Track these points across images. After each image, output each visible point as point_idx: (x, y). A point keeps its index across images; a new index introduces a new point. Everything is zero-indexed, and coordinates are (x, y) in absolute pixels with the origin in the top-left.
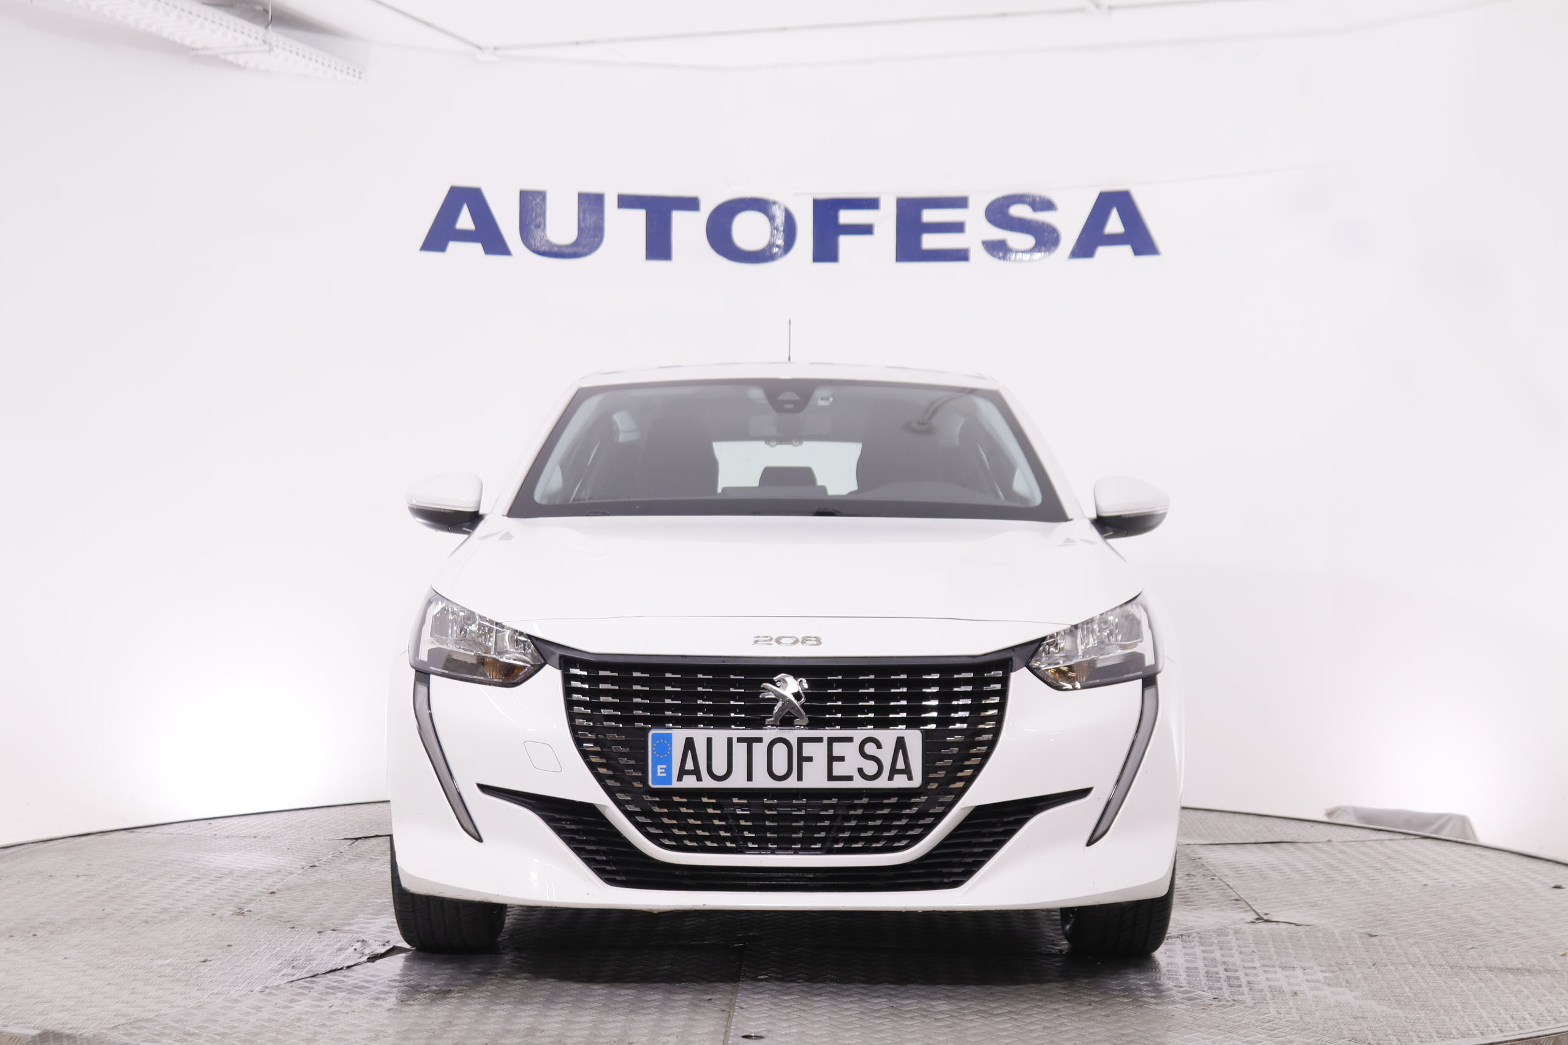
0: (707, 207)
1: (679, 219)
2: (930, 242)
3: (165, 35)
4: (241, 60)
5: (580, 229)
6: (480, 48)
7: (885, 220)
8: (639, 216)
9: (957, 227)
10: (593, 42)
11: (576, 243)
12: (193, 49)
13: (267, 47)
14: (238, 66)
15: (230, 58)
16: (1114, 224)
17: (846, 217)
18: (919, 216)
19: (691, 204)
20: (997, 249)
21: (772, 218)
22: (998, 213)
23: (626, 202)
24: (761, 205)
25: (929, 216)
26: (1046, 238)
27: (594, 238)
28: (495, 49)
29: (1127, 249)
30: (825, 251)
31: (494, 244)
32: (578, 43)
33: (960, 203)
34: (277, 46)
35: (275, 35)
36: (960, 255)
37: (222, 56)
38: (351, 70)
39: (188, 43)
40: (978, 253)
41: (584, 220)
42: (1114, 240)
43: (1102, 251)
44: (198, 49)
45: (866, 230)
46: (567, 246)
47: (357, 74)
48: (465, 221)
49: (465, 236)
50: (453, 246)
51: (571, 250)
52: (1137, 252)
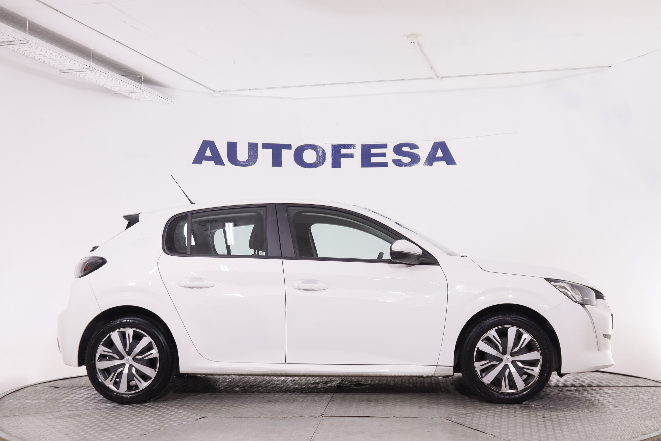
0: (294, 148)
1: (284, 152)
2: (374, 160)
3: (105, 86)
4: (130, 95)
5: (249, 156)
6: (214, 91)
7: (357, 152)
8: (270, 151)
9: (384, 155)
10: (255, 89)
11: (247, 161)
12: (114, 91)
13: (141, 91)
14: (129, 97)
15: (127, 95)
16: (440, 154)
17: (344, 151)
18: (370, 151)
19: (288, 147)
20: (398, 163)
21: (317, 152)
22: (398, 149)
23: (265, 146)
24: (314, 147)
25: (373, 151)
26: (415, 159)
27: (254, 159)
28: (219, 91)
29: (444, 163)
30: (336, 164)
31: (218, 161)
32: (249, 90)
33: (385, 146)
34: (145, 90)
35: (143, 86)
36: (385, 165)
37: (124, 94)
38: (169, 99)
39: (113, 89)
40: (391, 164)
41: (250, 153)
42: (440, 159)
43: (435, 163)
44: (116, 91)
45: (351, 156)
46: (244, 162)
47: (170, 100)
48: (208, 153)
49: (208, 158)
50: (204, 162)
51: (247, 163)
52: (448, 164)
